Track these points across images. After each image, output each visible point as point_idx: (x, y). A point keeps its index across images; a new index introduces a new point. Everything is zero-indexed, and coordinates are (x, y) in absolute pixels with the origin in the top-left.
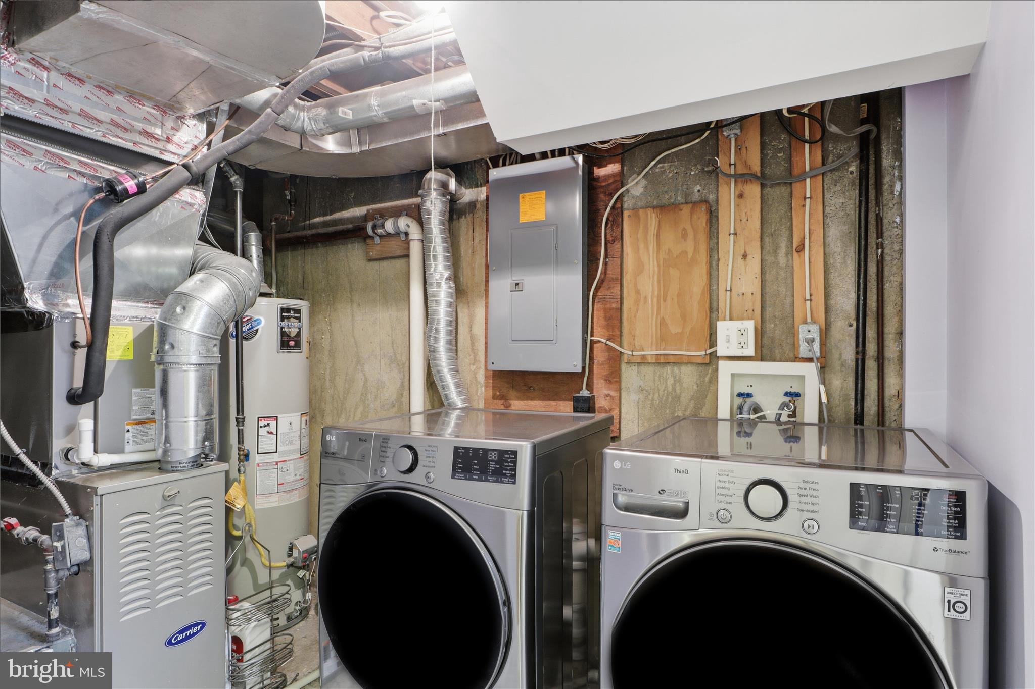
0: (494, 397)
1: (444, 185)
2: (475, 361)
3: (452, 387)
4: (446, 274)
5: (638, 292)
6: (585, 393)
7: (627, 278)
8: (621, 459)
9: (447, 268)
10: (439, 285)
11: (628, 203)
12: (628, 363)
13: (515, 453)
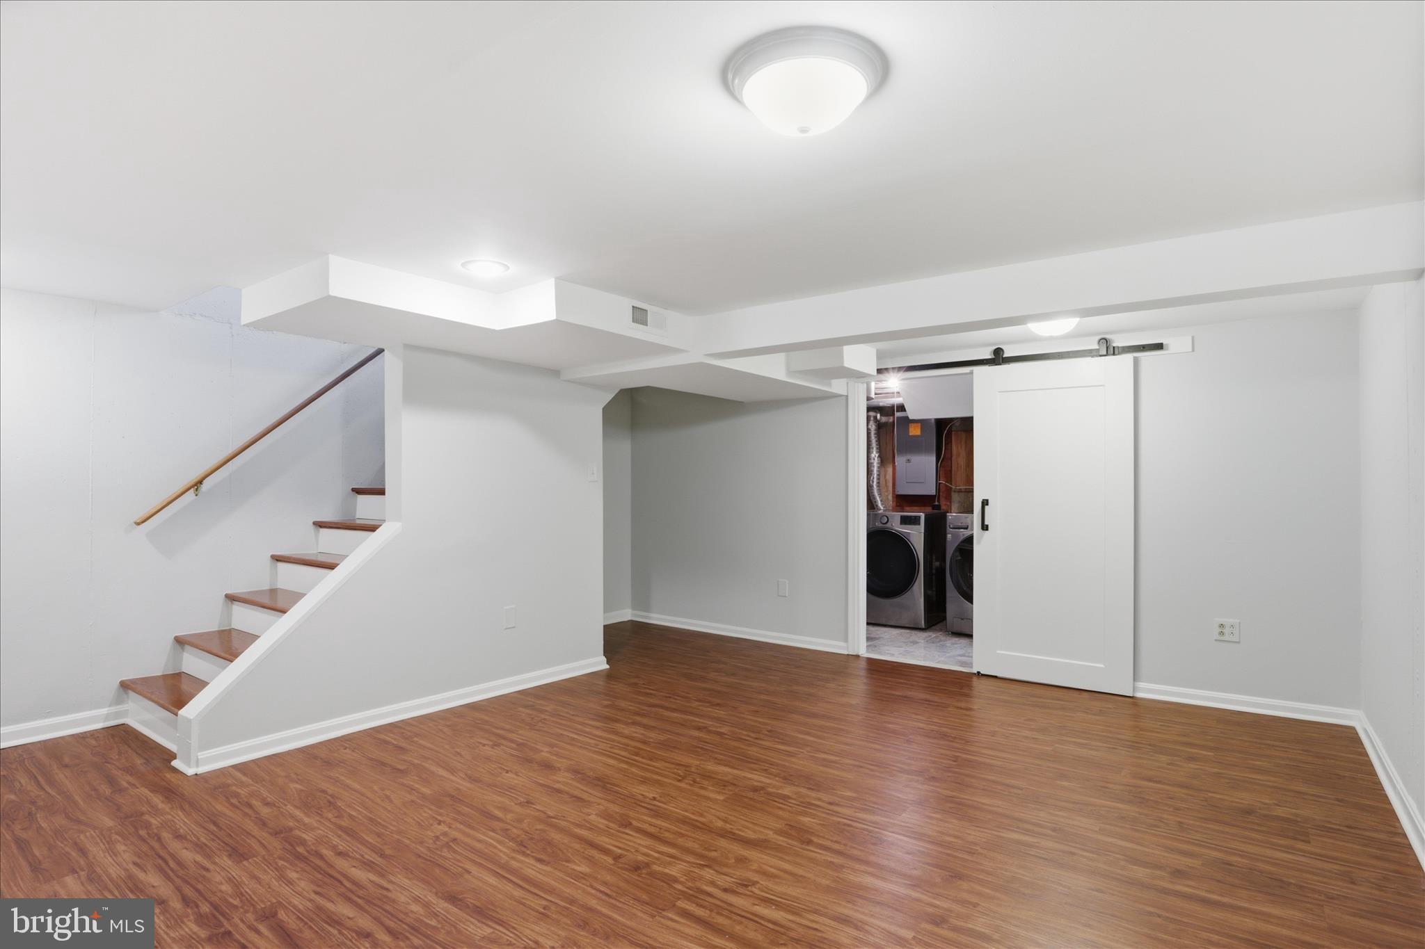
0: (897, 506)
1: (875, 417)
2: (887, 491)
3: (879, 502)
4: (877, 455)
5: (958, 464)
6: (937, 503)
7: (954, 458)
8: (951, 516)
9: (877, 452)
10: (874, 459)
11: (954, 428)
12: (955, 491)
13: (920, 517)
